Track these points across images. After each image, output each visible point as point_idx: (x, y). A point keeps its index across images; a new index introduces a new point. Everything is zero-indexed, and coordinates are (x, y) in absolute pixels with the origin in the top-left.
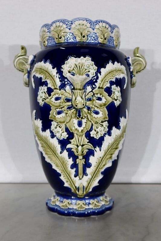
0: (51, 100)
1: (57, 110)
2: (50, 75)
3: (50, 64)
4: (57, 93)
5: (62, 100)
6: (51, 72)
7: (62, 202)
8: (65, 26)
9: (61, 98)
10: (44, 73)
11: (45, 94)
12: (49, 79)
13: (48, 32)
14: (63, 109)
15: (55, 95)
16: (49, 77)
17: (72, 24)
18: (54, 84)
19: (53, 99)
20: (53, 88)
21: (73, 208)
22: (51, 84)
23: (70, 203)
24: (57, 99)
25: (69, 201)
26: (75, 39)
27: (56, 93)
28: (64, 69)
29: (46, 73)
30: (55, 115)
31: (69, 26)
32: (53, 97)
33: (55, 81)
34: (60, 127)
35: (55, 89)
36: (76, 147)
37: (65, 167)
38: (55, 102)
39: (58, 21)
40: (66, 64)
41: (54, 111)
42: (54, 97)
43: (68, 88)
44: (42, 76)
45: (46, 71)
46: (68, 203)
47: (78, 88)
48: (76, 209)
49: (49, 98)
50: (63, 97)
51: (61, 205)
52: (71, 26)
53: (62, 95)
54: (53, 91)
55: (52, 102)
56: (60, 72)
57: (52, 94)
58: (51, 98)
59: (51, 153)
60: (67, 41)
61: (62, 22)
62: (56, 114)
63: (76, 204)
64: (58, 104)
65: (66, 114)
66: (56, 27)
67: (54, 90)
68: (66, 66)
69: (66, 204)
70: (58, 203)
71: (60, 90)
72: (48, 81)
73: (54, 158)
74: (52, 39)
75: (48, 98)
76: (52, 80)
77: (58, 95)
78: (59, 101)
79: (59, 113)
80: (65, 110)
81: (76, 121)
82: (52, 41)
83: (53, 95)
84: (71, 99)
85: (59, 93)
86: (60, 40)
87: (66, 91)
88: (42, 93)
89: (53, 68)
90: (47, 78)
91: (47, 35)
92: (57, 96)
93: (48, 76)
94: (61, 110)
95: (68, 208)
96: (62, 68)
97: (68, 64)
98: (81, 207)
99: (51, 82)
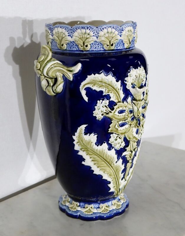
0: (115, 113)
1: (119, 122)
2: (113, 88)
3: (113, 77)
4: (121, 106)
5: (127, 113)
6: (116, 85)
7: (99, 208)
8: (117, 33)
9: (125, 110)
10: (106, 86)
11: (106, 108)
12: (112, 93)
13: (94, 36)
14: (127, 120)
15: (119, 108)
16: (113, 90)
17: (123, 30)
18: (118, 97)
19: (117, 113)
20: (116, 101)
21: (113, 209)
22: (115, 98)
23: (107, 206)
24: (121, 112)
25: (106, 204)
26: (124, 46)
27: (119, 106)
28: (128, 82)
29: (108, 87)
30: (117, 128)
31: (120, 32)
32: (116, 110)
33: (119, 95)
34: (120, 138)
35: (119, 102)
36: (131, 153)
37: (117, 174)
38: (118, 116)
39: (110, 27)
40: (130, 76)
41: (116, 124)
42: (118, 110)
43: (129, 99)
44: (104, 90)
45: (109, 85)
46: (106, 206)
47: (140, 99)
48: (116, 209)
49: (113, 112)
50: (127, 109)
51: (99, 211)
52: (122, 32)
53: (125, 107)
54: (116, 105)
55: (115, 116)
56: (124, 85)
57: (115, 107)
58: (115, 112)
59: (106, 165)
60: (116, 48)
61: (114, 28)
62: (118, 126)
63: (112, 204)
64: (122, 117)
65: (130, 125)
66: (108, 32)
67: (118, 104)
68: (130, 79)
69: (105, 208)
70: (95, 211)
71: (123, 103)
72: (111, 95)
73: (108, 169)
74: (98, 44)
75: (110, 112)
76: (116, 94)
77: (122, 107)
78: (124, 114)
79: (122, 125)
80: (129, 122)
81: (135, 130)
82: (98, 46)
83: (117, 109)
84: (132, 110)
85: (123, 106)
86: (111, 47)
87: (128, 103)
88: (103, 107)
89: (117, 81)
90: (110, 92)
91: (93, 39)
92: (121, 109)
93: (111, 90)
94: (124, 122)
95: (110, 211)
96: (126, 81)
97: (132, 76)
98: (118, 205)
99: (115, 95)
